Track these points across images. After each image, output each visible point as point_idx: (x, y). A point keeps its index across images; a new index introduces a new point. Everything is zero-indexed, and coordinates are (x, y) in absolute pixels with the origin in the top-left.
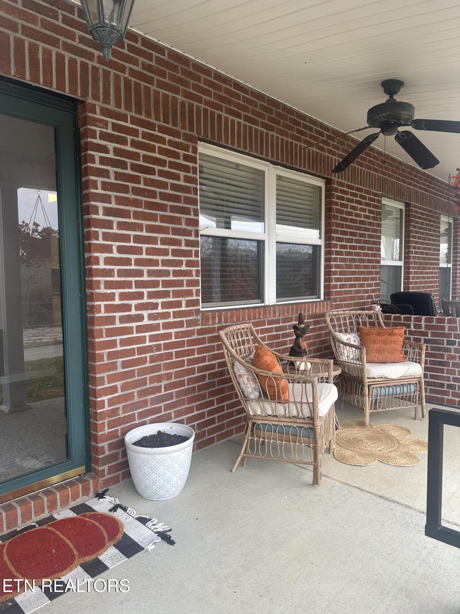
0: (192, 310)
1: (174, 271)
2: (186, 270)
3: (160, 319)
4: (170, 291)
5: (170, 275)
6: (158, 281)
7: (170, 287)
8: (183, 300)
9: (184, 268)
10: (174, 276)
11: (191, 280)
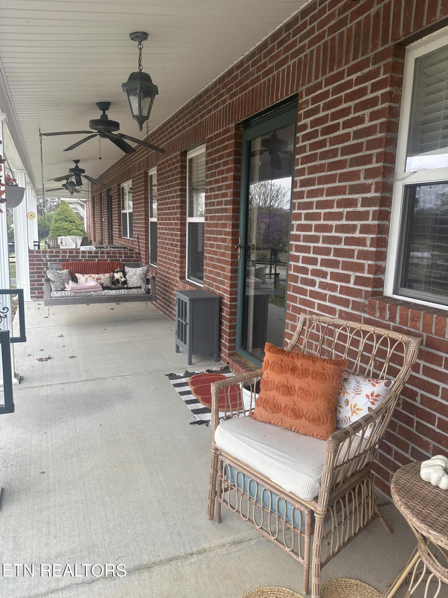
0: (361, 290)
1: (346, 238)
2: (359, 238)
3: (328, 290)
4: (339, 262)
5: (341, 243)
6: (330, 249)
7: (340, 257)
8: (353, 275)
9: (357, 235)
10: (345, 244)
11: (363, 250)
